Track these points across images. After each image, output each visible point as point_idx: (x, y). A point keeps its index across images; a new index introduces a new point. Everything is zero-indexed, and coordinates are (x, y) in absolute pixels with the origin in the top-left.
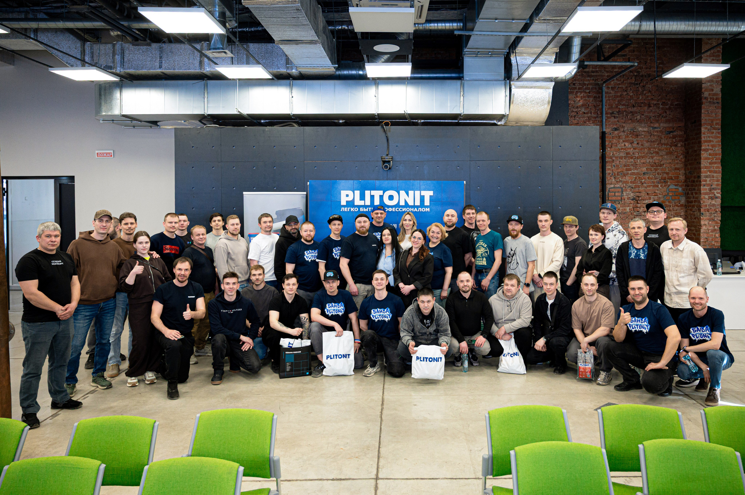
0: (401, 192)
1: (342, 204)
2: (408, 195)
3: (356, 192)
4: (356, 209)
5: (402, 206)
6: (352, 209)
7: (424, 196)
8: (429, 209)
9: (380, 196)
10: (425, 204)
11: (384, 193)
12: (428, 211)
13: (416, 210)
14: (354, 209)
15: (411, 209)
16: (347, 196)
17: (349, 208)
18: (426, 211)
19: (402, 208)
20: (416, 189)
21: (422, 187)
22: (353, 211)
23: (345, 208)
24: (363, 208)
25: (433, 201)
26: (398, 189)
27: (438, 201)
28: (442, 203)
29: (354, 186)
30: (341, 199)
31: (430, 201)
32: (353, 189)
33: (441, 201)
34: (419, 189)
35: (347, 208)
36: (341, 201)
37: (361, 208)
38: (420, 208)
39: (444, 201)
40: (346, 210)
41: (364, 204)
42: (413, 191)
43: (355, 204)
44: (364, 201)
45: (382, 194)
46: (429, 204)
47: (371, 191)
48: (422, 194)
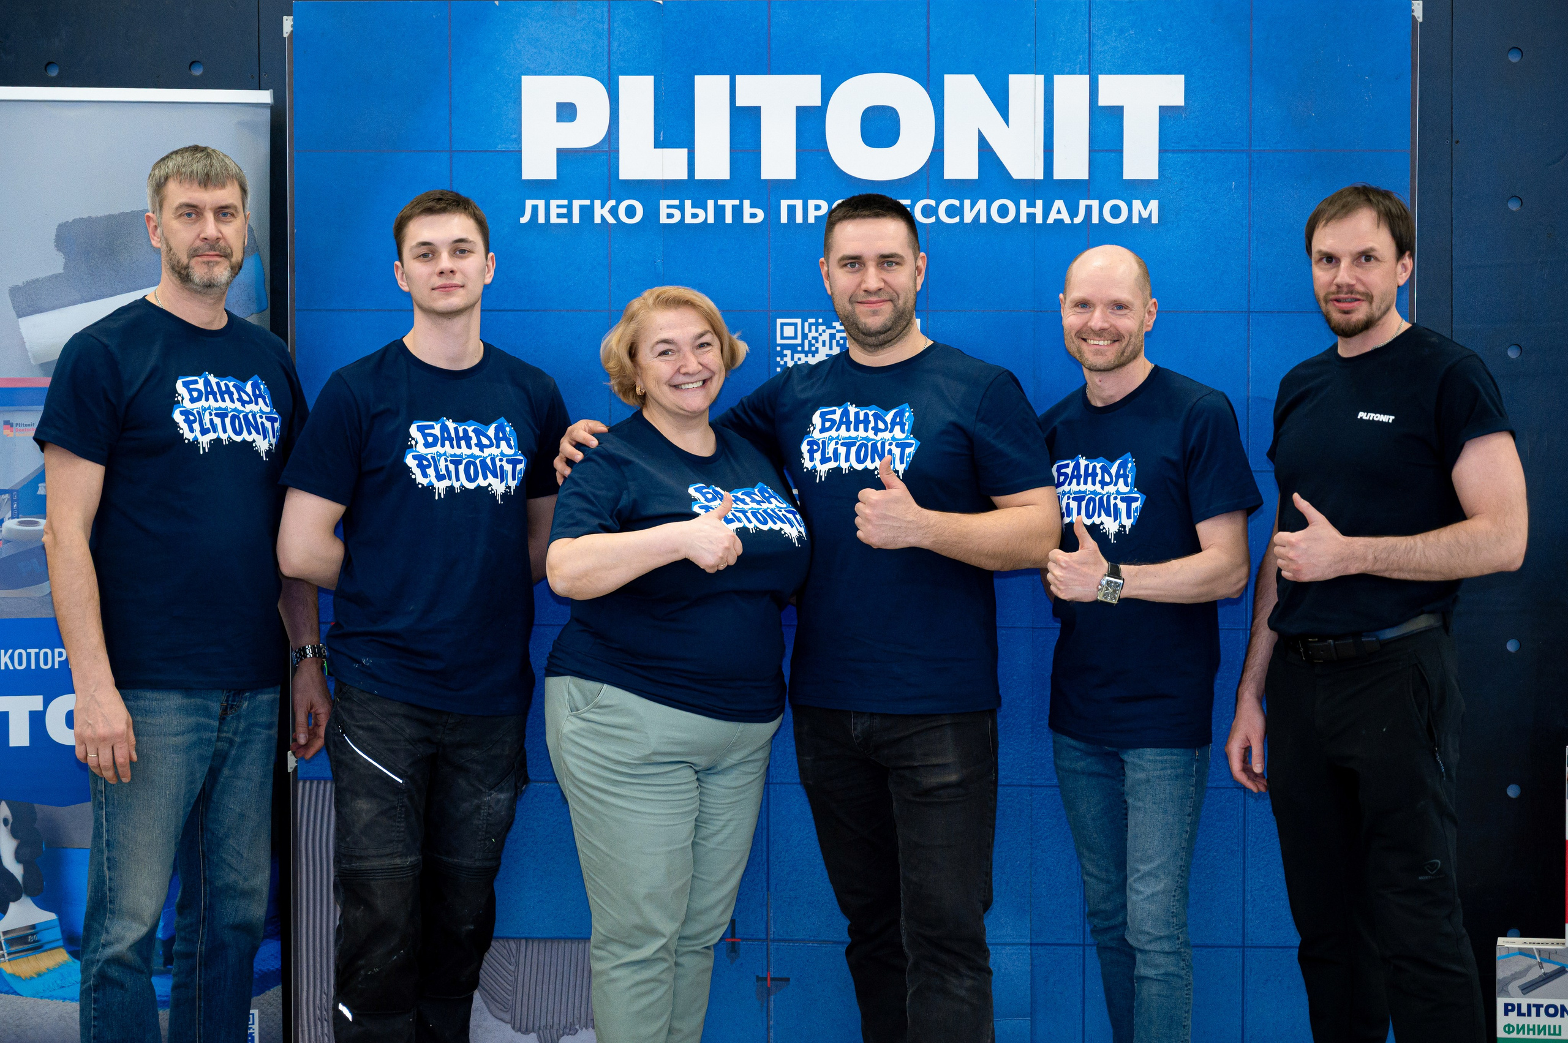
0: (952, 82)
1: (528, 173)
2: (1002, 104)
3: (625, 82)
4: (631, 212)
5: (962, 189)
6: (601, 212)
7: (1117, 113)
8: (1154, 205)
9: (802, 112)
10: (1129, 173)
11: (826, 95)
12: (1145, 222)
13: (1059, 210)
14: (614, 211)
15: (1024, 210)
16: (566, 112)
17: (576, 204)
18: (1135, 220)
19: (957, 203)
20: (1063, 61)
21: (1103, 45)
22: (611, 220)
23: (554, 203)
24: (676, 202)
25: (1184, 148)
26: (928, 60)
27: (1220, 148)
28: (1250, 164)
29: (615, 44)
30: (519, 140)
31: (1162, 151)
32: (606, 61)
33: (1243, 148)
34: (1083, 58)
35: (565, 202)
36: (520, 152)
37: (663, 204)
38: (1088, 199)
39: (1261, 148)
40: (559, 216)
41: (685, 176)
42: (1040, 78)
43: (625, 174)
44: (685, 151)
45: (817, 102)
46: (1153, 174)
47: (739, 78)
48: (1103, 101)
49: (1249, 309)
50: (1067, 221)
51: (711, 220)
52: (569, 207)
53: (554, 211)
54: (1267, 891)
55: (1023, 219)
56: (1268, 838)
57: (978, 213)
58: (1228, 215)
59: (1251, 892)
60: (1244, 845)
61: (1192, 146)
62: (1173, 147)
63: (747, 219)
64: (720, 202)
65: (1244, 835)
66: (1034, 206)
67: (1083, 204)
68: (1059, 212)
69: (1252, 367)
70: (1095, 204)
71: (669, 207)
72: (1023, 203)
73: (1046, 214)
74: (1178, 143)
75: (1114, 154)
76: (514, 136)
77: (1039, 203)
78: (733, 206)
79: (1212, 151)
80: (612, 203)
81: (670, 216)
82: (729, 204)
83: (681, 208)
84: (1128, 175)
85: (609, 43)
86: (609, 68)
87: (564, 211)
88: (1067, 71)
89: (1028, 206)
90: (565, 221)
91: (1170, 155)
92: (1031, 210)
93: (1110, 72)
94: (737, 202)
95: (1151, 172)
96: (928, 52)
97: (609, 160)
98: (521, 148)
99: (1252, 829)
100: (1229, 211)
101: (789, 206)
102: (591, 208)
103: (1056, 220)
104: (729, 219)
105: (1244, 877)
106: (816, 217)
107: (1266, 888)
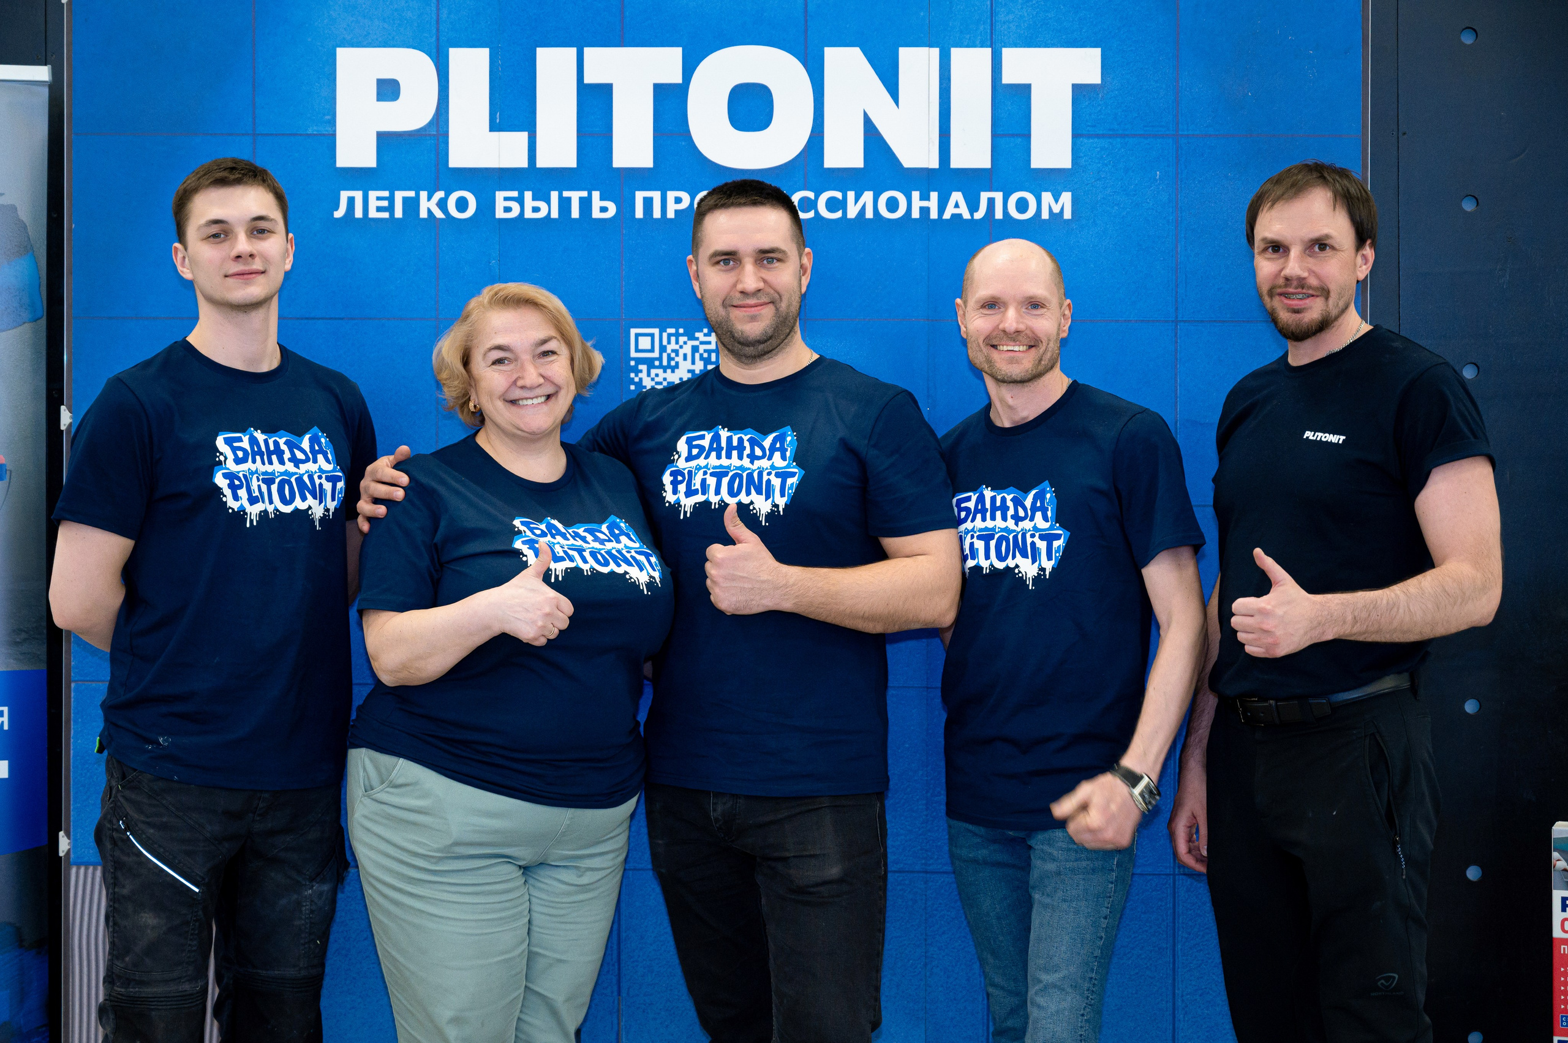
0: (832, 55)
1: (343, 160)
2: (890, 81)
3: (457, 55)
4: (462, 205)
5: (845, 179)
6: (428, 205)
7: (1023, 91)
8: (1066, 198)
9: (660, 90)
10: (1038, 161)
11: (689, 70)
12: (1056, 217)
13: (957, 204)
14: (442, 204)
15: (917, 203)
16: (388, 90)
17: (399, 195)
18: (1045, 215)
19: (838, 195)
20: (961, 32)
21: (1008, 14)
22: (439, 214)
23: (373, 195)
24: (515, 194)
25: (1101, 132)
26: (806, 31)
27: (1142, 133)
28: (1177, 151)
29: (444, 13)
30: (333, 122)
31: (1075, 136)
32: (434, 31)
33: (1168, 133)
34: (985, 28)
35: (386, 194)
36: (334, 135)
37: (500, 195)
38: (991, 190)
39: (1190, 133)
40: (379, 209)
41: (524, 164)
42: (935, 52)
43: (455, 161)
44: (524, 135)
45: (678, 79)
46: (1066, 162)
47: (587, 51)
48: (1007, 78)
49: (1177, 317)
50: (966, 215)
51: (555, 214)
52: (391, 199)
53: (373, 204)
54: (1200, 995)
55: (916, 214)
56: (1201, 933)
57: (864, 207)
58: (1153, 209)
59: (1182, 996)
60: (1174, 942)
61: (1110, 130)
62: (1088, 131)
63: (596, 214)
64: (566, 194)
65: (1174, 930)
66: (928, 199)
67: (984, 196)
68: (957, 206)
69: (1180, 385)
70: (998, 196)
71: (506, 199)
72: (916, 195)
73: (942, 207)
74: (1095, 126)
75: (1020, 140)
76: (328, 117)
77: (934, 195)
78: (581, 198)
79: (1134, 136)
80: (440, 194)
81: (508, 210)
82: (575, 196)
83: (520, 200)
84: (1037, 162)
85: (438, 9)
86: (438, 39)
87: (385, 203)
88: (966, 44)
89: (921, 199)
90: (386, 215)
91: (1085, 141)
92: (925, 204)
93: (1016, 45)
94: (585, 194)
95: (1062, 159)
96: (806, 21)
97: (437, 145)
98: (335, 131)
99: (1183, 923)
100: (1153, 204)
101: (645, 199)
102: (417, 200)
103: (953, 215)
104: (575, 213)
105: (1174, 979)
106: (676, 211)
107: (1200, 992)
